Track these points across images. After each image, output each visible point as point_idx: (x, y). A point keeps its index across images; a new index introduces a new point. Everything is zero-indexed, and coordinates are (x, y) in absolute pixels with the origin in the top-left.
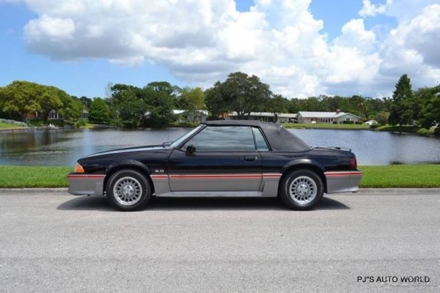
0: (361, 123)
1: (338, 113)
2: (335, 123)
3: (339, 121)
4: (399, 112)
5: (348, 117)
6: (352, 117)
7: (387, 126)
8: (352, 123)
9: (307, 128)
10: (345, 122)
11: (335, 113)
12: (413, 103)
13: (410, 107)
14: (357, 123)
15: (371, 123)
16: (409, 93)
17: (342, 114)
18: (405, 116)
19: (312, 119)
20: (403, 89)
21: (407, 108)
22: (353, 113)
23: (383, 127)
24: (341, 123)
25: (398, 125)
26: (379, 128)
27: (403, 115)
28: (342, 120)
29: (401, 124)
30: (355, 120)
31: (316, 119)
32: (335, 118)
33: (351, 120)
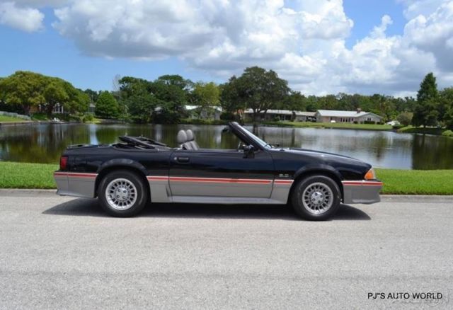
0: (382, 124)
1: (359, 112)
2: (356, 123)
3: (359, 121)
4: (424, 113)
5: (370, 116)
6: (373, 117)
7: (410, 127)
8: (373, 123)
9: (326, 128)
10: (366, 122)
11: (355, 112)
12: (439, 103)
13: (435, 107)
14: (378, 123)
15: (393, 123)
16: (434, 93)
17: (363, 113)
18: (430, 117)
19: (332, 118)
20: (428, 88)
21: (432, 109)
22: (375, 113)
23: (405, 128)
24: (362, 123)
25: (422, 126)
26: (402, 129)
27: (428, 116)
28: (363, 120)
29: (425, 125)
30: (377, 121)
31: (336, 118)
32: (356, 118)
33: (372, 120)
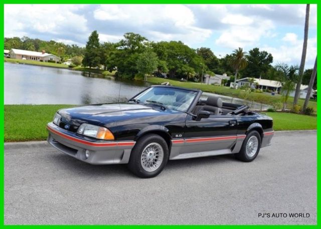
0: (61, 63)
1: (43, 53)
2: (41, 61)
3: (44, 60)
4: (91, 58)
5: (52, 57)
6: (54, 58)
7: (80, 67)
8: (54, 62)
9: (20, 63)
10: (49, 61)
11: (41, 53)
12: (101, 52)
13: (98, 54)
14: (58, 63)
15: (68, 64)
16: (97, 44)
17: (46, 54)
18: (95, 61)
19: (23, 56)
20: (93, 41)
21: (96, 55)
22: (55, 54)
23: (77, 67)
24: (46, 61)
25: (89, 67)
26: (75, 68)
27: (94, 60)
28: (47, 59)
30: (57, 61)
31: (26, 56)
32: (41, 57)
33: (53, 60)
